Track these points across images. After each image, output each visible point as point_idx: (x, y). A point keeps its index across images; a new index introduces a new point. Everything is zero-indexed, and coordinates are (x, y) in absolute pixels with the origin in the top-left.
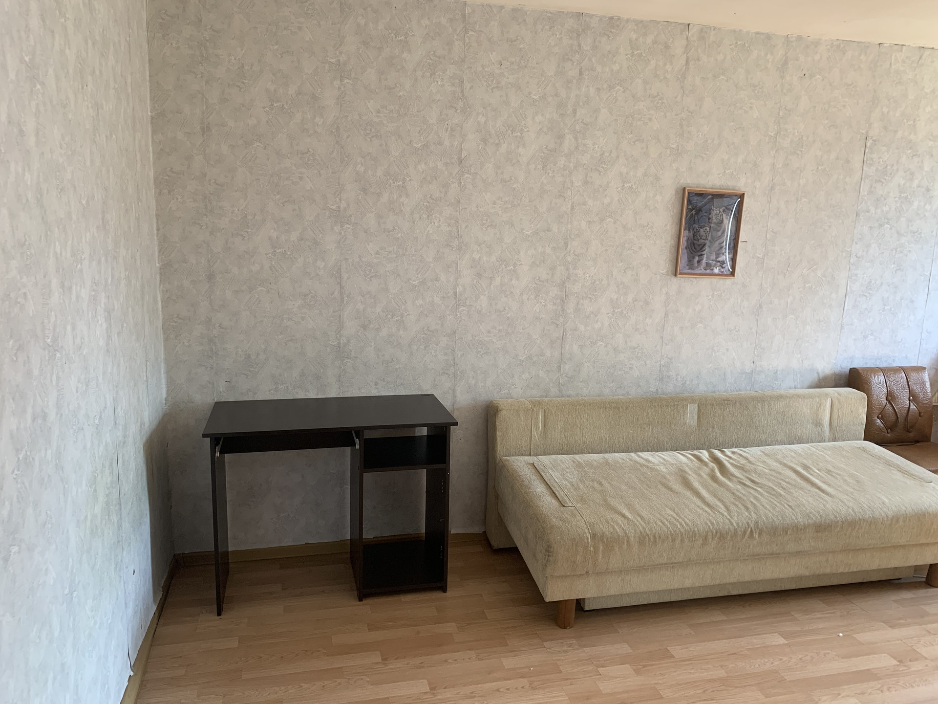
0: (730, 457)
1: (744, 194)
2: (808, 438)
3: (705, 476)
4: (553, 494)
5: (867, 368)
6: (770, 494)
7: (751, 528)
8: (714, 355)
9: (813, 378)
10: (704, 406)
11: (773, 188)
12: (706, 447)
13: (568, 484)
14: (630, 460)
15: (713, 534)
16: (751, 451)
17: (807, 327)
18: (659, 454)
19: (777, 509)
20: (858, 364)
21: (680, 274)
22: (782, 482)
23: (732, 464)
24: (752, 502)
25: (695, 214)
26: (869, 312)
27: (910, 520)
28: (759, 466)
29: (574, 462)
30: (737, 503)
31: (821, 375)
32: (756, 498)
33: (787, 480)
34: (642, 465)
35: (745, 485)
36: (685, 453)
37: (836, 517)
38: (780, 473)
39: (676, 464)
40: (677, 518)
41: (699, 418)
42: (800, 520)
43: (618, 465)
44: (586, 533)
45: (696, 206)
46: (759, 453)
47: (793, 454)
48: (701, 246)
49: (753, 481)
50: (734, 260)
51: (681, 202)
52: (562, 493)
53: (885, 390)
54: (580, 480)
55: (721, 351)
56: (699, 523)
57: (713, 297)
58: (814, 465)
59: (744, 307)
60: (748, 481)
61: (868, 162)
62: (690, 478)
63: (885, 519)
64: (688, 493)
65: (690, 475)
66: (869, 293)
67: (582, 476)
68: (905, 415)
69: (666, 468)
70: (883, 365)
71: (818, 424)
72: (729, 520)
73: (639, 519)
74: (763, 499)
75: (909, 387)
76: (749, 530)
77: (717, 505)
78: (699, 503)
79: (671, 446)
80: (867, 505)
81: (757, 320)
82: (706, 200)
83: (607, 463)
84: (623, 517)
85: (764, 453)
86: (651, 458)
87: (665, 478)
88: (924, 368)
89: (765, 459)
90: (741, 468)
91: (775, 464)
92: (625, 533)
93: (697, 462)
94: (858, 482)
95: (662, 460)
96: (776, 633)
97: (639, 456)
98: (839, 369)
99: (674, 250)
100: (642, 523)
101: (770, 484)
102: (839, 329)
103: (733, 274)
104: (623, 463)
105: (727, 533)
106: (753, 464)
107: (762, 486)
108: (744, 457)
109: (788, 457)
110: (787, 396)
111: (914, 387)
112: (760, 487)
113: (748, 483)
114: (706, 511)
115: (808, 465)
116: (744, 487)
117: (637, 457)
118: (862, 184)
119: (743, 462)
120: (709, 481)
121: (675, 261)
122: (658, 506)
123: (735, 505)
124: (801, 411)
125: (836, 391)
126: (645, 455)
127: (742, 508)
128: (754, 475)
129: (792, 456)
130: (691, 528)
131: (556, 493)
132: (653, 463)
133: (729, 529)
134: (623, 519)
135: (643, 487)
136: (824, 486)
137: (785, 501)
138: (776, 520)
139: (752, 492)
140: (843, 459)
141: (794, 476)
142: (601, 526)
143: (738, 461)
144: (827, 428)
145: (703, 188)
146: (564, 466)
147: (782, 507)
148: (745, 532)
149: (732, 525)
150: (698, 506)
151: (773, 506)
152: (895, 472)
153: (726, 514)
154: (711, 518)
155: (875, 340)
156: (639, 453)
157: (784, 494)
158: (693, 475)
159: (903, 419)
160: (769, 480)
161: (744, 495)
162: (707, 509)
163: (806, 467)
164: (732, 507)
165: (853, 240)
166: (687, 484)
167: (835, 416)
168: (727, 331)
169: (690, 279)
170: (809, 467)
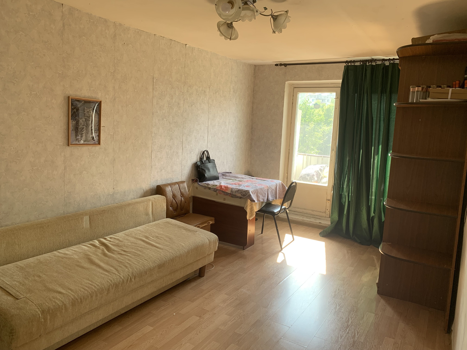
0: (110, 241)
1: (101, 101)
2: (144, 222)
3: (100, 255)
4: (8, 293)
5: (163, 184)
6: (135, 256)
7: (130, 277)
8: (93, 188)
9: (141, 192)
10: (93, 216)
11: (115, 99)
12: (96, 238)
13: (17, 283)
14: (55, 256)
15: (112, 286)
16: (119, 235)
17: (137, 168)
18: (71, 248)
19: (141, 263)
20: (159, 183)
21: (71, 144)
22: (138, 248)
23: (112, 245)
24: (128, 263)
25: (76, 111)
26: (162, 159)
27: (193, 251)
28: (125, 242)
29: (17, 267)
30: (120, 265)
31: (145, 190)
32: (129, 260)
33: (140, 246)
34: (62, 258)
35: (121, 254)
36: (86, 244)
37: (166, 259)
38: (136, 243)
39: (82, 252)
40: (92, 283)
41: (90, 223)
42: (151, 265)
43: (48, 262)
44: (37, 312)
45: (76, 107)
46: (124, 235)
47: (139, 232)
48: (81, 129)
49: (124, 251)
50: (99, 136)
51: (67, 104)
52: (14, 291)
53: (172, 194)
54: (25, 278)
55: (96, 185)
56: (104, 283)
57: (90, 156)
58: (150, 235)
59: (106, 161)
60: (122, 251)
61: (155, 89)
62: (92, 258)
63: (185, 254)
64: (94, 267)
65: (92, 256)
66: (161, 150)
67: (25, 275)
68: (180, 203)
69: (78, 256)
70: (169, 182)
71: (147, 214)
72: (119, 276)
73: (70, 291)
74: (132, 260)
75: (180, 191)
76: (130, 278)
77: (111, 270)
78: (101, 271)
79: (77, 242)
80: (177, 249)
81: (113, 167)
82: (81, 103)
83: (40, 262)
84: (60, 293)
85: (126, 235)
86: (67, 252)
87: (78, 262)
88: (184, 182)
89: (127, 237)
90: (117, 245)
91: (132, 239)
92: (63, 303)
93: (93, 247)
94: (170, 239)
95: (74, 252)
96: (147, 325)
97: (59, 252)
98: (152, 186)
99: (66, 131)
100: (72, 293)
101: (134, 251)
102: (150, 168)
103: (99, 143)
104: (51, 259)
105: (119, 283)
106: (122, 242)
107: (130, 253)
108: (116, 239)
109: (137, 234)
110: (132, 204)
111: (182, 190)
112: (129, 253)
113: (123, 253)
114: (106, 275)
115: (148, 236)
116: (121, 255)
117: (58, 254)
118: (153, 100)
119: (117, 242)
120: (103, 256)
121: (67, 138)
122: (79, 280)
123: (120, 266)
124: (139, 210)
125: (153, 197)
126: (63, 251)
127: (124, 267)
128: (124, 248)
129: (139, 233)
130: (100, 287)
131: (10, 292)
132: (69, 255)
133: (120, 281)
134: (60, 295)
135: (66, 271)
136: (157, 245)
137: (143, 257)
138: (141, 269)
139: (126, 257)
140: (161, 230)
141: (143, 243)
142: (47, 304)
143: (115, 242)
144: (151, 216)
145: (79, 97)
146: (11, 272)
147: (142, 261)
148: (127, 280)
149: (121, 278)
150: (101, 273)
151: (138, 261)
152: (183, 230)
153: (116, 273)
154: (109, 277)
155: (165, 171)
156: (59, 251)
157: (141, 254)
158: (93, 256)
159: (180, 205)
160: (132, 248)
161: (122, 260)
162: (106, 273)
163: (147, 237)
164: (119, 269)
165: (152, 126)
166: (92, 262)
167: (154, 209)
168: (99, 174)
169: (77, 147)
170: (148, 237)
